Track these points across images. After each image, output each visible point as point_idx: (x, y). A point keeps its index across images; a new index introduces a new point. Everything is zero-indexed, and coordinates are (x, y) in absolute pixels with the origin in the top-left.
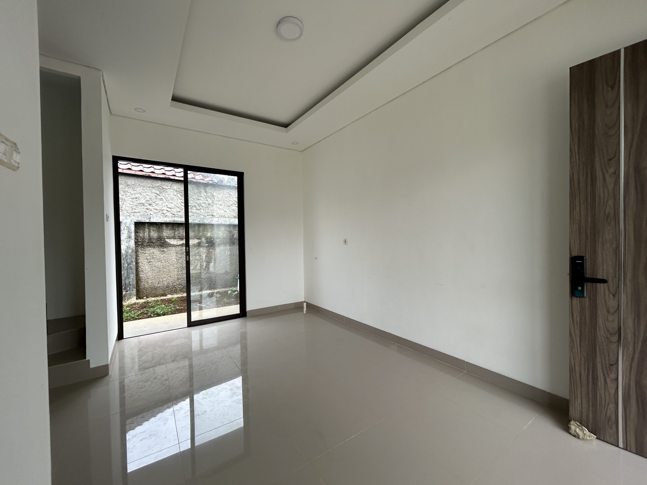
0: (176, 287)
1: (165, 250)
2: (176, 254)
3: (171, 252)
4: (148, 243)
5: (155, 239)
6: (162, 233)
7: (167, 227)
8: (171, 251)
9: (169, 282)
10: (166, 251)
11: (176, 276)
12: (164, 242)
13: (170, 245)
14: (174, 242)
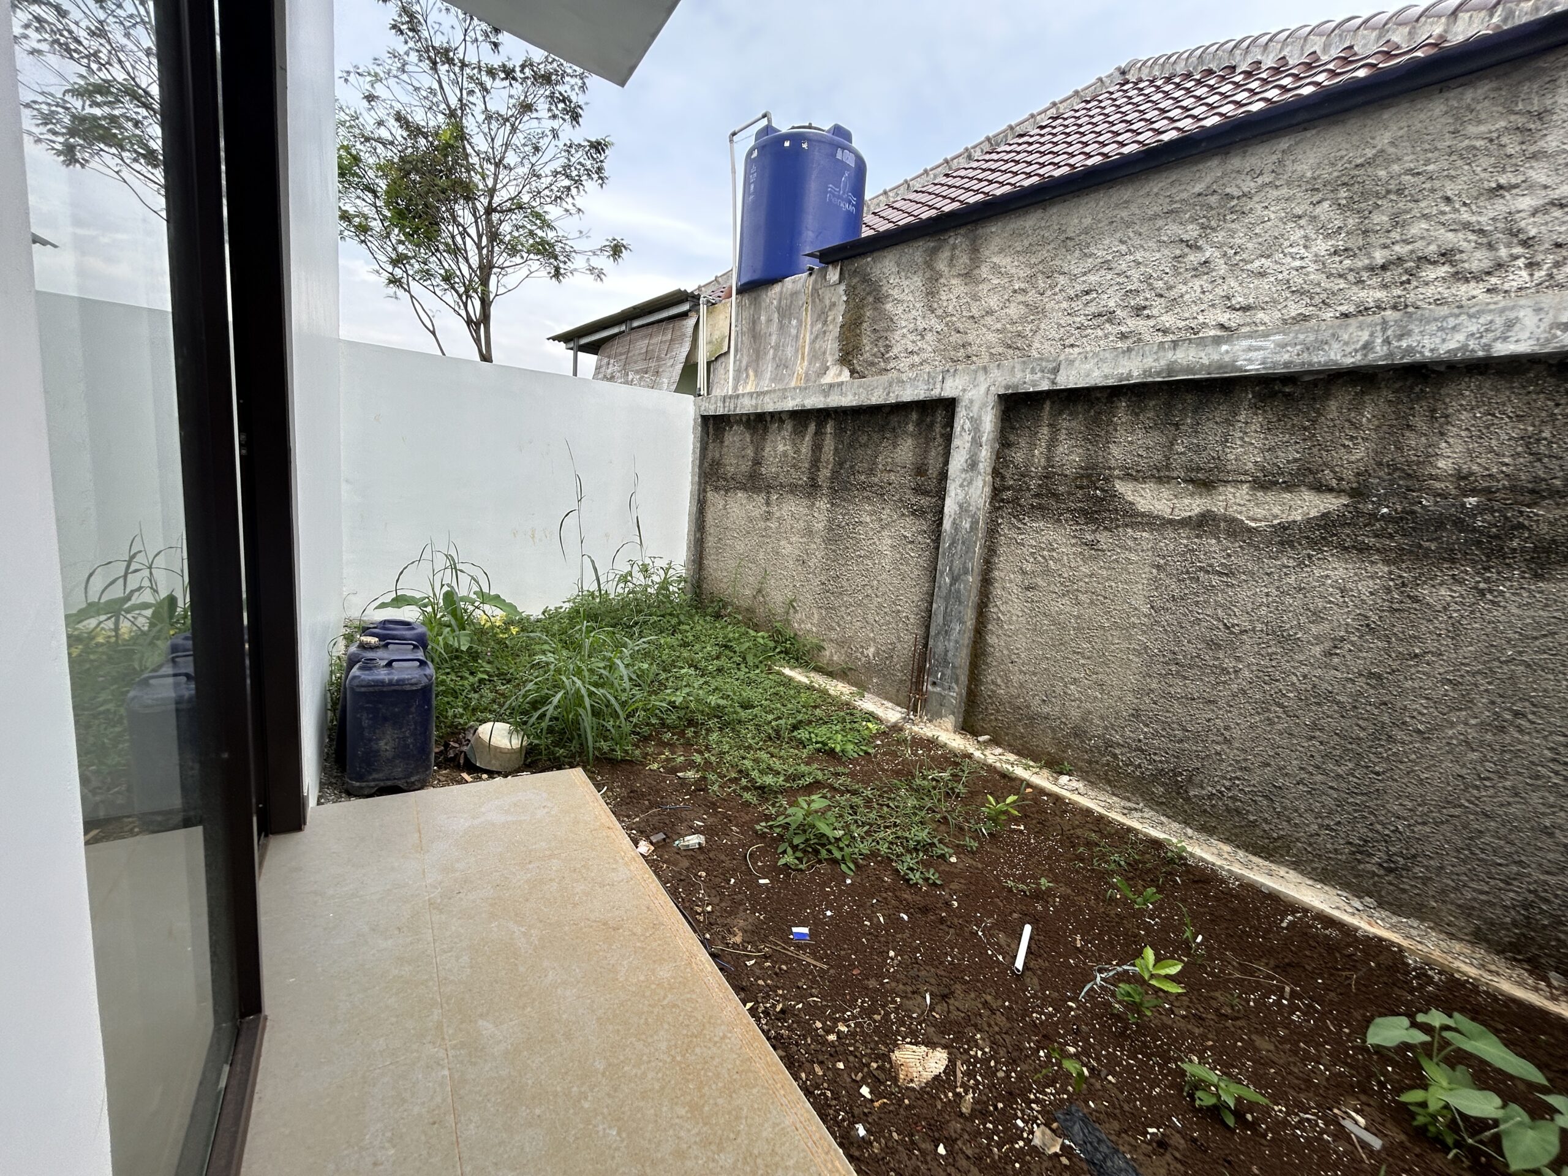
0: (1117, 751)
1: (1102, 540)
2: (1154, 571)
3: (1133, 557)
4: (1037, 496)
5: (1066, 476)
6: (1106, 448)
7: (1137, 415)
8: (1130, 550)
9: (1090, 713)
10: (1105, 547)
11: (1130, 697)
12: (1103, 499)
13: (1131, 516)
14: (1155, 502)
